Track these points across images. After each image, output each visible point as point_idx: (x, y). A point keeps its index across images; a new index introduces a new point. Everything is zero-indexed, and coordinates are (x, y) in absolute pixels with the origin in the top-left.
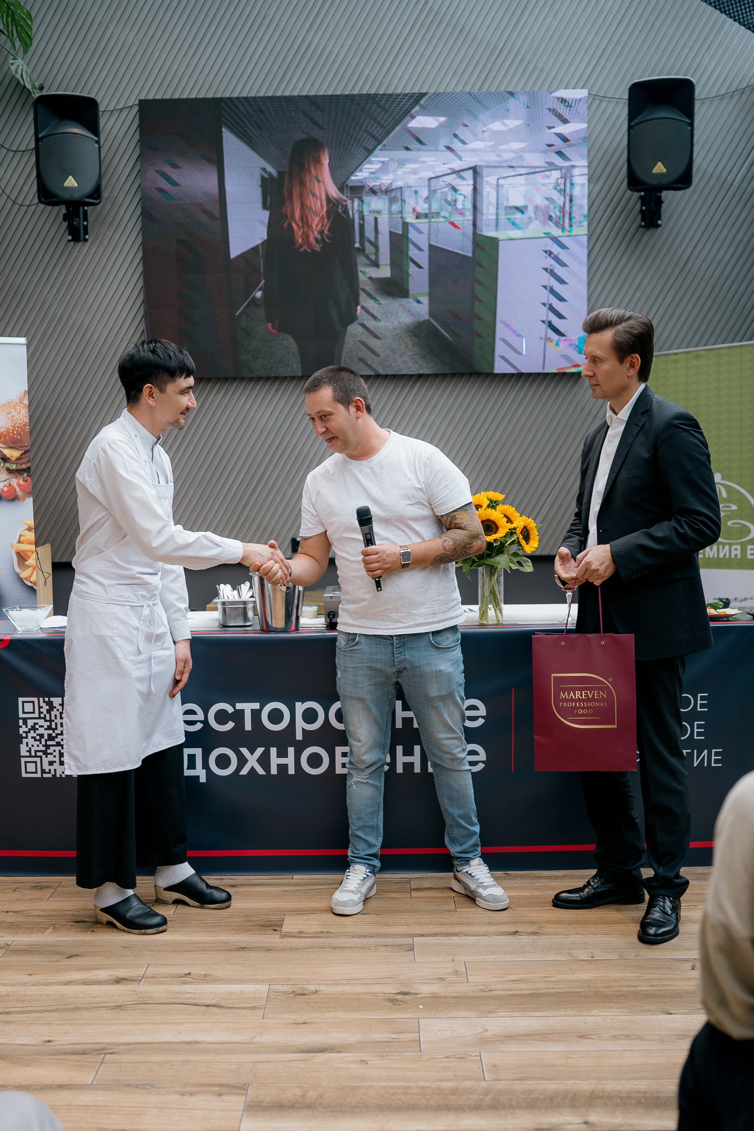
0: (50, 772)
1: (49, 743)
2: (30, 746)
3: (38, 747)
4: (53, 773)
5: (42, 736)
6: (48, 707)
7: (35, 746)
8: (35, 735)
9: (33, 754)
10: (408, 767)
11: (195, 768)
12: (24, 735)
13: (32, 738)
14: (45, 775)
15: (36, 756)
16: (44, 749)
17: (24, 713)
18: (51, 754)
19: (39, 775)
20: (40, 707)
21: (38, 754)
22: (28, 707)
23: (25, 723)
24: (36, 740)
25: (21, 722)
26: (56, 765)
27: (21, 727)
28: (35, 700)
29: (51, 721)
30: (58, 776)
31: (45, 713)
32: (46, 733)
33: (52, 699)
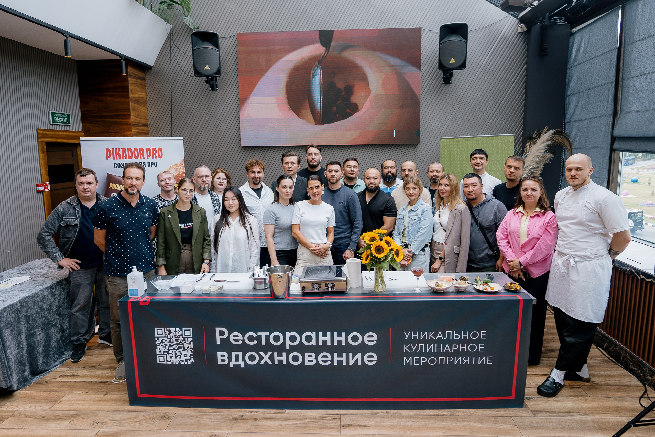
0: (170, 361)
1: (170, 348)
2: (161, 350)
3: (164, 350)
4: (172, 362)
5: (166, 345)
6: (169, 332)
7: (163, 350)
8: (163, 345)
9: (162, 353)
10: (340, 362)
11: (239, 361)
12: (158, 345)
13: (162, 346)
14: (168, 363)
15: (164, 354)
16: (167, 351)
17: (158, 334)
18: (171, 353)
19: (165, 362)
20: (165, 332)
21: (165, 353)
22: (160, 332)
23: (158, 339)
24: (163, 347)
25: (156, 339)
26: (174, 358)
27: (156, 341)
28: (163, 329)
29: (170, 338)
30: (174, 363)
31: (168, 335)
32: (168, 344)
33: (170, 329)
